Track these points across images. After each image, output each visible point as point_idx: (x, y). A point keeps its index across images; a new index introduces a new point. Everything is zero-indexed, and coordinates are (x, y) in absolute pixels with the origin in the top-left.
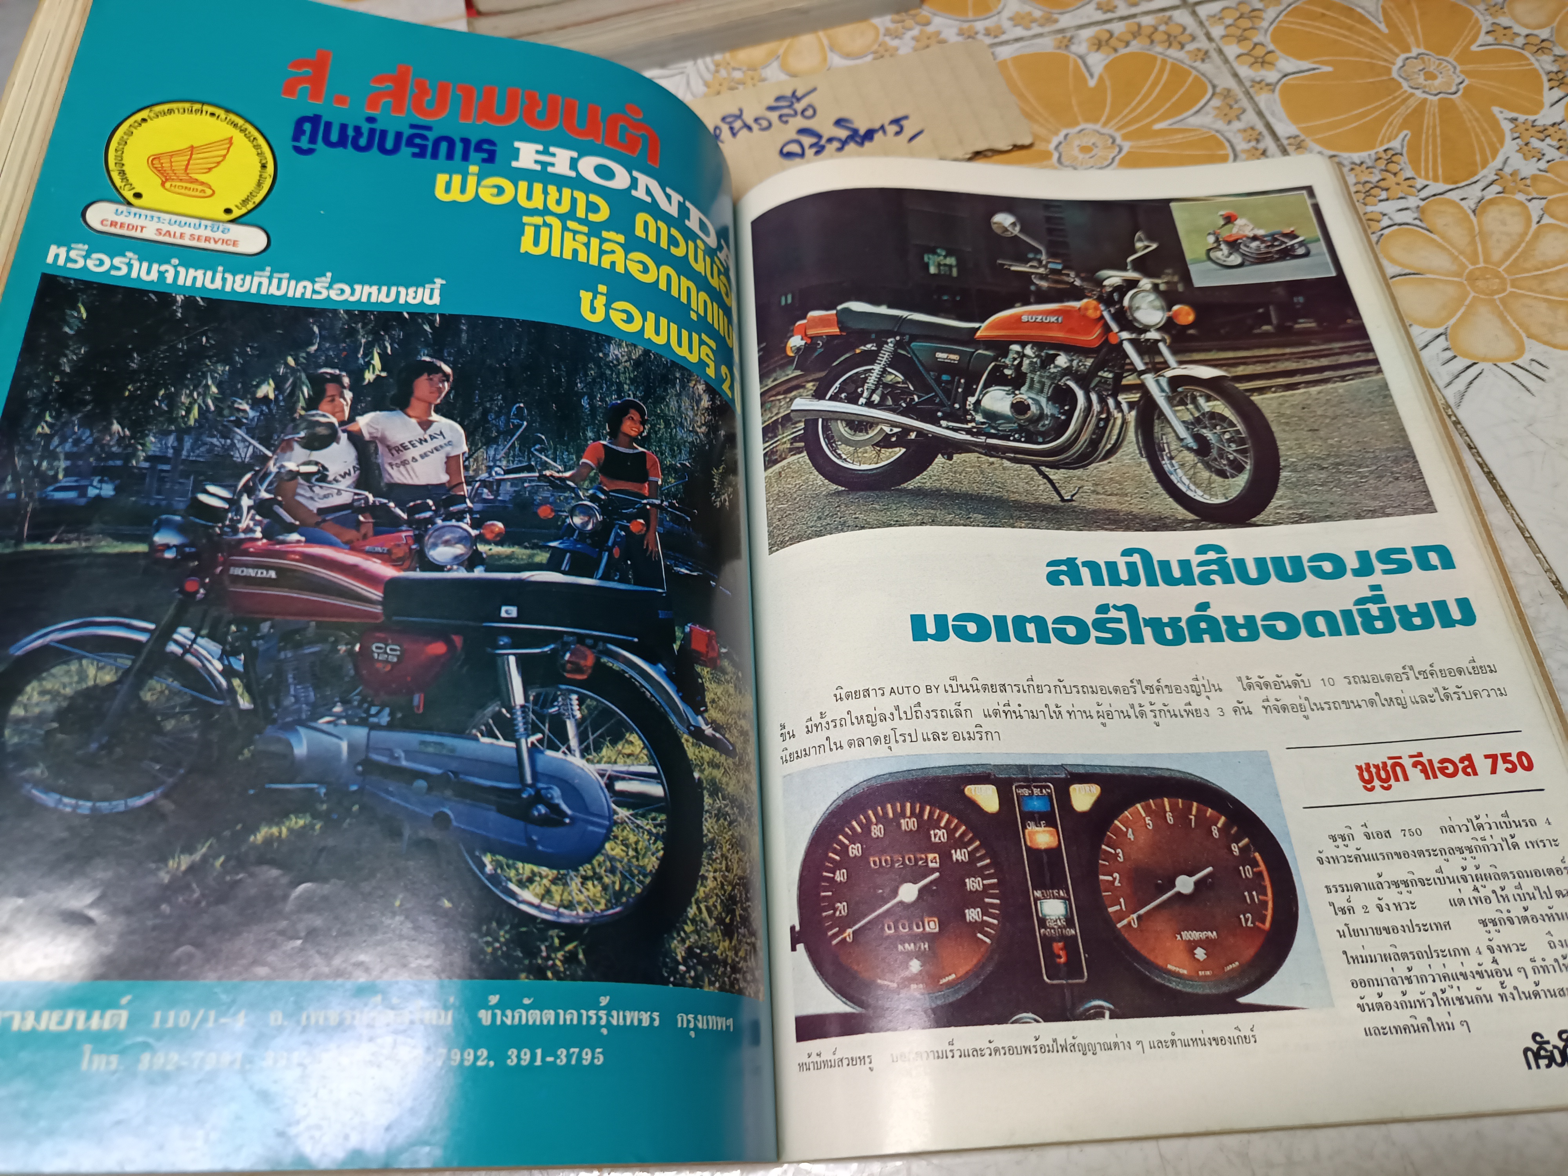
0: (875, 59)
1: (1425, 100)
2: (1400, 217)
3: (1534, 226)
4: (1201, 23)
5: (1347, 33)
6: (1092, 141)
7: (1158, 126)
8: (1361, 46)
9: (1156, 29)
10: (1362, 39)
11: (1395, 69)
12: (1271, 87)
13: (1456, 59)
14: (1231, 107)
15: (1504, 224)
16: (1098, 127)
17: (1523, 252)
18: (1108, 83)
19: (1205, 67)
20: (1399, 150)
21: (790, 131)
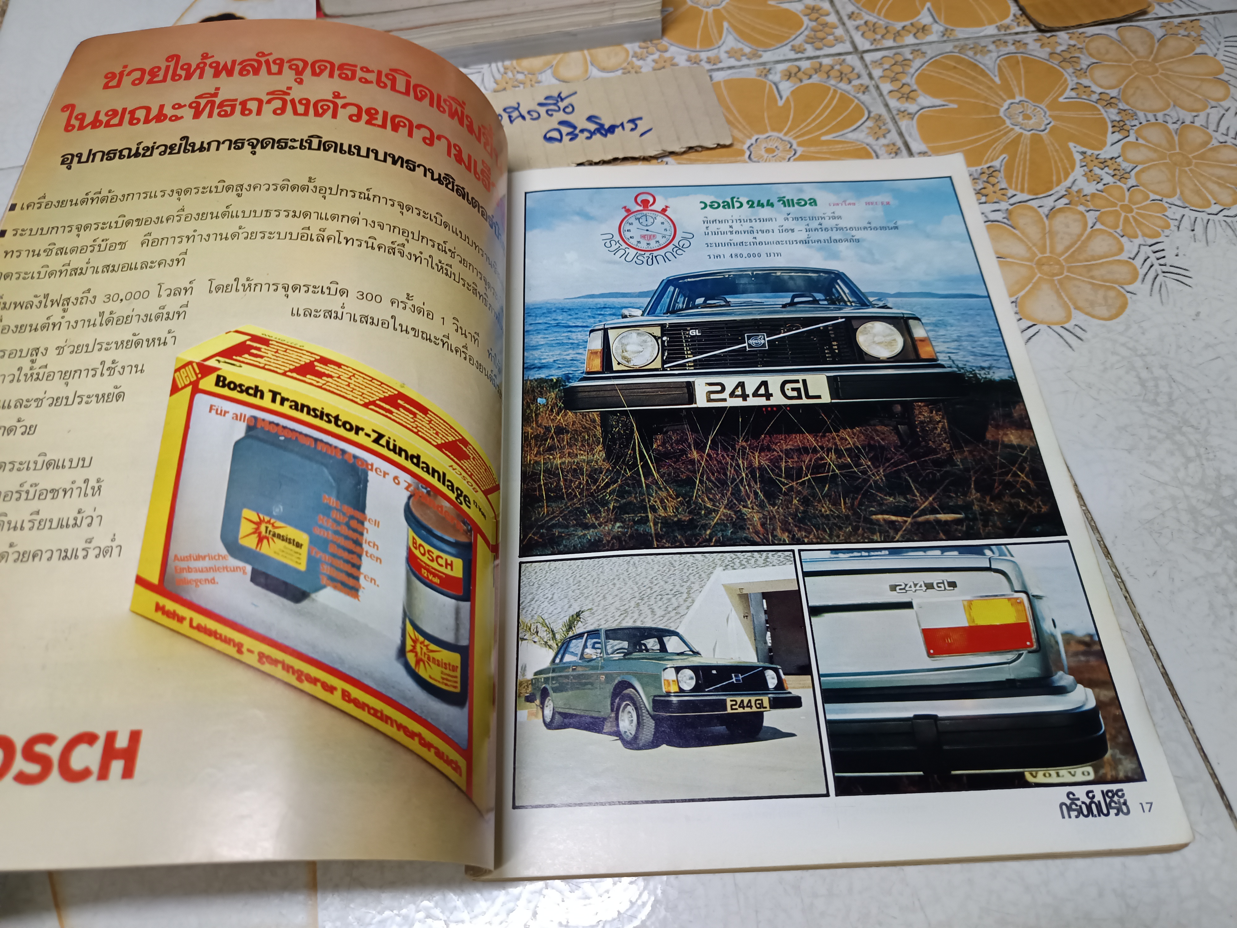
0: (624, 73)
1: (1021, 134)
2: (993, 216)
3: (1089, 230)
4: (866, 66)
5: (971, 82)
6: (776, 145)
7: (824, 138)
8: (980, 92)
9: (832, 67)
10: (981, 87)
11: (1002, 110)
12: (911, 116)
13: (1047, 106)
14: (880, 128)
15: (1067, 226)
16: (781, 135)
17: (1079, 248)
18: (792, 104)
19: (865, 98)
20: (998, 168)
21: (553, 122)
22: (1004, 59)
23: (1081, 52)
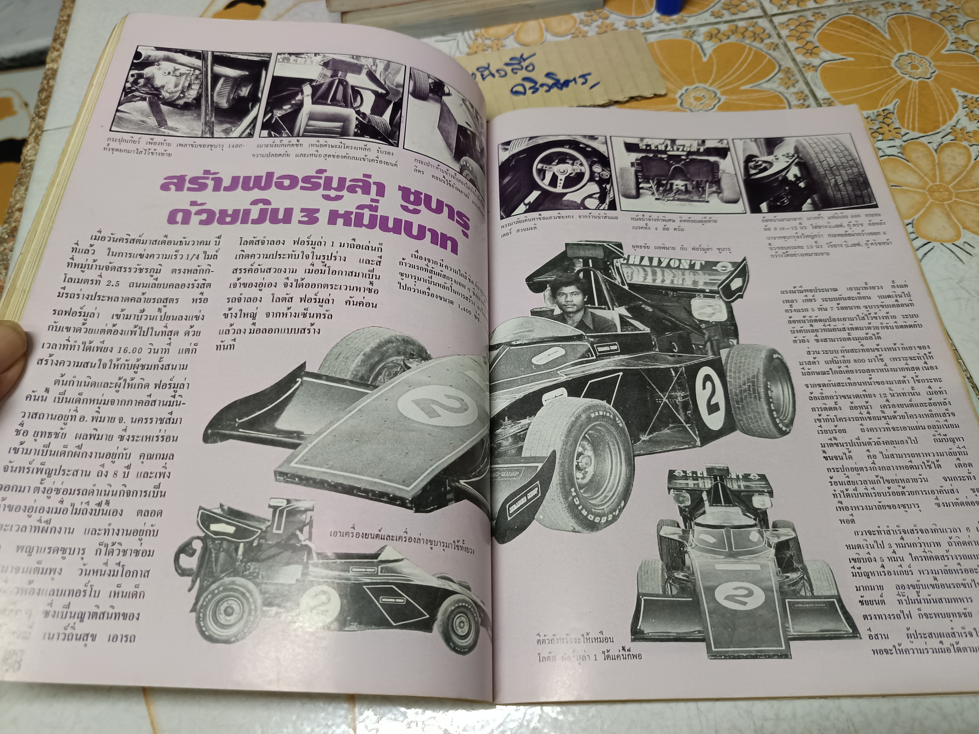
0: (573, 37)
1: (910, 82)
2: (889, 151)
3: (973, 161)
4: (775, 27)
5: (865, 39)
6: (702, 94)
7: (743, 88)
8: (873, 47)
9: (747, 29)
10: (874, 43)
11: (893, 61)
12: (815, 68)
13: (931, 58)
14: (789, 79)
15: (954, 158)
16: (707, 86)
17: (965, 177)
18: (715, 60)
19: (775, 54)
20: (892, 111)
21: (518, 78)
22: (893, 19)
23: (958, 12)
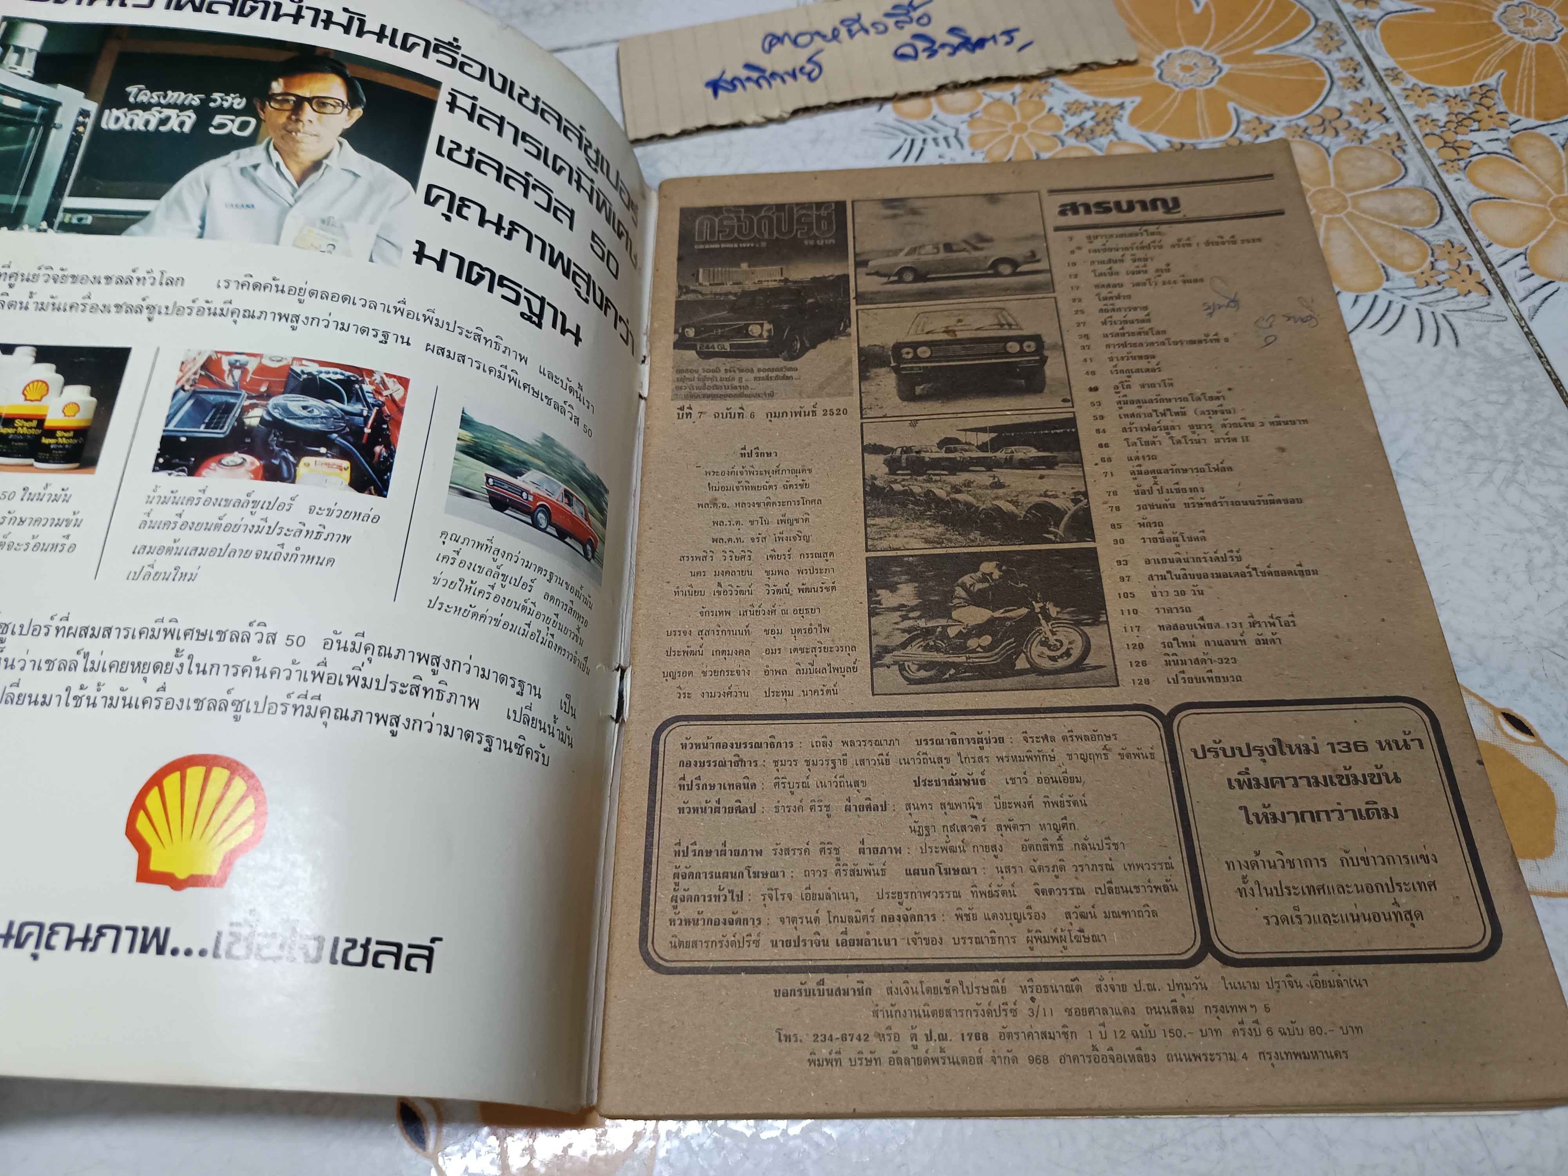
1: (1523, 45)
2: (1488, 147)
6: (1194, 61)
7: (1258, 52)
11: (1496, 14)
12: (1373, 23)
13: (1556, 9)
16: (1200, 49)
18: (1213, 11)
19: (1310, 2)
20: (1494, 87)
21: (905, 36)
